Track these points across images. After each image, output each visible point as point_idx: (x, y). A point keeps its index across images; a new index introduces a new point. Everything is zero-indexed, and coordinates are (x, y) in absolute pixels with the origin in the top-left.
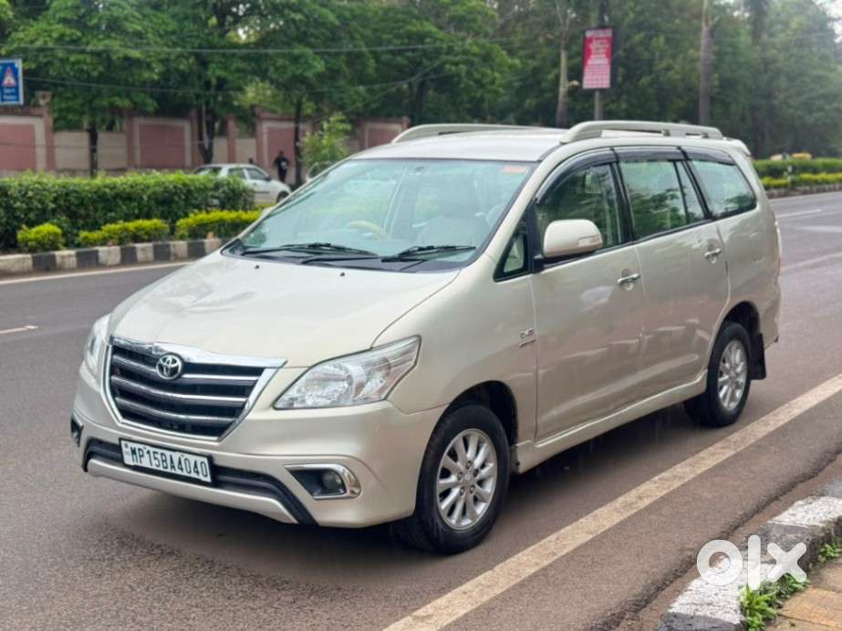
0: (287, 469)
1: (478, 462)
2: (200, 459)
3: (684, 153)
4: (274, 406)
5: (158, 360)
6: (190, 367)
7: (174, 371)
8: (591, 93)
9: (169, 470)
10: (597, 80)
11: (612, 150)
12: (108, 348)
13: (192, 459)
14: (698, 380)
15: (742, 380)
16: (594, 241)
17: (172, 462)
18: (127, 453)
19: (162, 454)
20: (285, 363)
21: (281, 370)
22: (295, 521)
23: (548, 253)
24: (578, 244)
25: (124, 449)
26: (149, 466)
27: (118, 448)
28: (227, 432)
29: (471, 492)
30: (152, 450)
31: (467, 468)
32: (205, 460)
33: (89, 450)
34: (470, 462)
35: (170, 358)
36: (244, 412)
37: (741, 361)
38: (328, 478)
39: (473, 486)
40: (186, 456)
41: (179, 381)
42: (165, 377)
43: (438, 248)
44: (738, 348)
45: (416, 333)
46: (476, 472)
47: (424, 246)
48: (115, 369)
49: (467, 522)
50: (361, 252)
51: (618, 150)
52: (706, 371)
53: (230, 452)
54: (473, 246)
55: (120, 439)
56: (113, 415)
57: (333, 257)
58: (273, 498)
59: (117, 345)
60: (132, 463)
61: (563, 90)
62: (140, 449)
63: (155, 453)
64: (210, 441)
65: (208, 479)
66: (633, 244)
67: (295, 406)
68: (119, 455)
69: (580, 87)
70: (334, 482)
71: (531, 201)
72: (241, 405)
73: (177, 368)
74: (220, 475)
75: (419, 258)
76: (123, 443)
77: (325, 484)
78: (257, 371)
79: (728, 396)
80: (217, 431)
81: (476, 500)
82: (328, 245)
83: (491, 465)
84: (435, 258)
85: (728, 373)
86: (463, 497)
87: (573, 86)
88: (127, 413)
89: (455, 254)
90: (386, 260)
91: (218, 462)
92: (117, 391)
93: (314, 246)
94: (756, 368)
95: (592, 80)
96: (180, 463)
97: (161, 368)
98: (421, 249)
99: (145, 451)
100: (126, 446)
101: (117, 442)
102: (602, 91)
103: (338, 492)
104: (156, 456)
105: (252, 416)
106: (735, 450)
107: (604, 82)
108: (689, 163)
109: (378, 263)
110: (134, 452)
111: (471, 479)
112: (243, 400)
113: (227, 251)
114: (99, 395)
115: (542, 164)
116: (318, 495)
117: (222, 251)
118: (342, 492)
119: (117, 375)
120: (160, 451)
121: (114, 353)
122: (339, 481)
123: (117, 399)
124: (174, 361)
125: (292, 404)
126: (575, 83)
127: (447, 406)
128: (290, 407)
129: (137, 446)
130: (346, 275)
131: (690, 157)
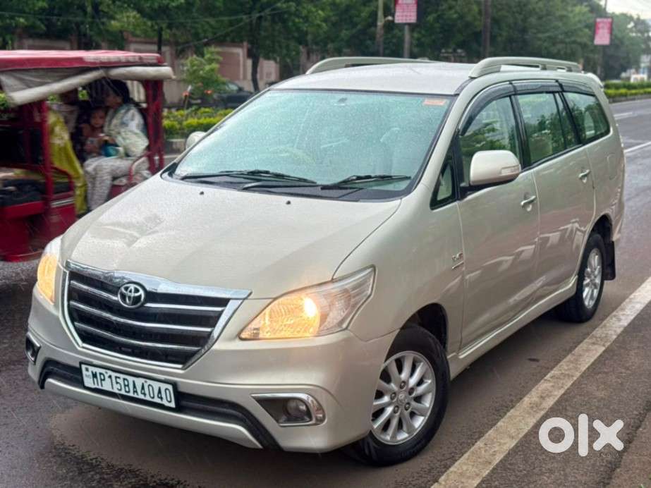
0: (254, 398)
1: (413, 381)
2: (164, 386)
3: (561, 85)
4: (239, 337)
5: (119, 288)
6: (153, 296)
7: (137, 299)
8: (401, 26)
9: (131, 394)
10: (406, 16)
11: (511, 84)
12: (65, 273)
13: (156, 385)
14: (571, 285)
15: (598, 281)
16: (515, 170)
17: (134, 387)
18: (87, 376)
19: (124, 379)
20: (250, 294)
21: (246, 301)
22: (260, 446)
23: (473, 182)
24: (500, 173)
25: (84, 372)
26: (110, 390)
27: (79, 371)
28: (193, 360)
29: (407, 410)
30: (114, 375)
31: (401, 387)
32: (170, 387)
33: (46, 370)
34: (404, 382)
35: (132, 287)
36: (210, 342)
37: (598, 265)
38: (292, 404)
39: (408, 403)
40: (150, 382)
41: (141, 309)
42: (127, 305)
43: (376, 177)
44: (597, 254)
45: (370, 264)
46: (411, 391)
47: (362, 174)
48: (74, 294)
49: (403, 436)
50: (300, 180)
51: (516, 84)
52: (577, 277)
53: (194, 381)
54: (408, 175)
55: (81, 363)
56: (72, 338)
57: (274, 184)
58: (240, 425)
59: (75, 270)
60: (93, 386)
61: (380, 23)
62: (101, 374)
63: (116, 377)
64: (174, 369)
65: (173, 405)
66: (530, 169)
67: (261, 336)
68: (80, 377)
69: (393, 21)
70: (298, 409)
71: (455, 132)
72: (206, 335)
73: (140, 296)
74: (185, 401)
75: (357, 186)
76: (84, 367)
77: (290, 411)
78: (223, 302)
79: (589, 296)
80: (183, 359)
81: (413, 415)
82: (267, 172)
83: (429, 382)
84: (372, 186)
85: (589, 277)
86: (398, 414)
87: (388, 21)
88: (87, 338)
89: (390, 183)
90: (324, 188)
91: (182, 389)
92: (76, 315)
93: (253, 173)
94: (609, 270)
95: (402, 16)
96: (143, 388)
97: (123, 297)
98: (359, 178)
99: (107, 376)
100: (87, 370)
101: (78, 365)
102: (409, 24)
103: (303, 420)
104: (118, 380)
105: (217, 346)
106: (604, 345)
107: (412, 18)
108: (564, 94)
109: (318, 191)
110: (94, 375)
111: (406, 397)
112: (209, 330)
113: (166, 175)
114: (58, 319)
115: (459, 97)
116: (285, 422)
117: (161, 175)
118: (308, 419)
119: (76, 301)
120: (122, 376)
121: (70, 279)
122: (303, 408)
123: (76, 323)
124: (137, 291)
125: (258, 334)
126: (390, 18)
127: (397, 331)
128: (255, 337)
129: (98, 370)
130: (292, 203)
131: (565, 89)
